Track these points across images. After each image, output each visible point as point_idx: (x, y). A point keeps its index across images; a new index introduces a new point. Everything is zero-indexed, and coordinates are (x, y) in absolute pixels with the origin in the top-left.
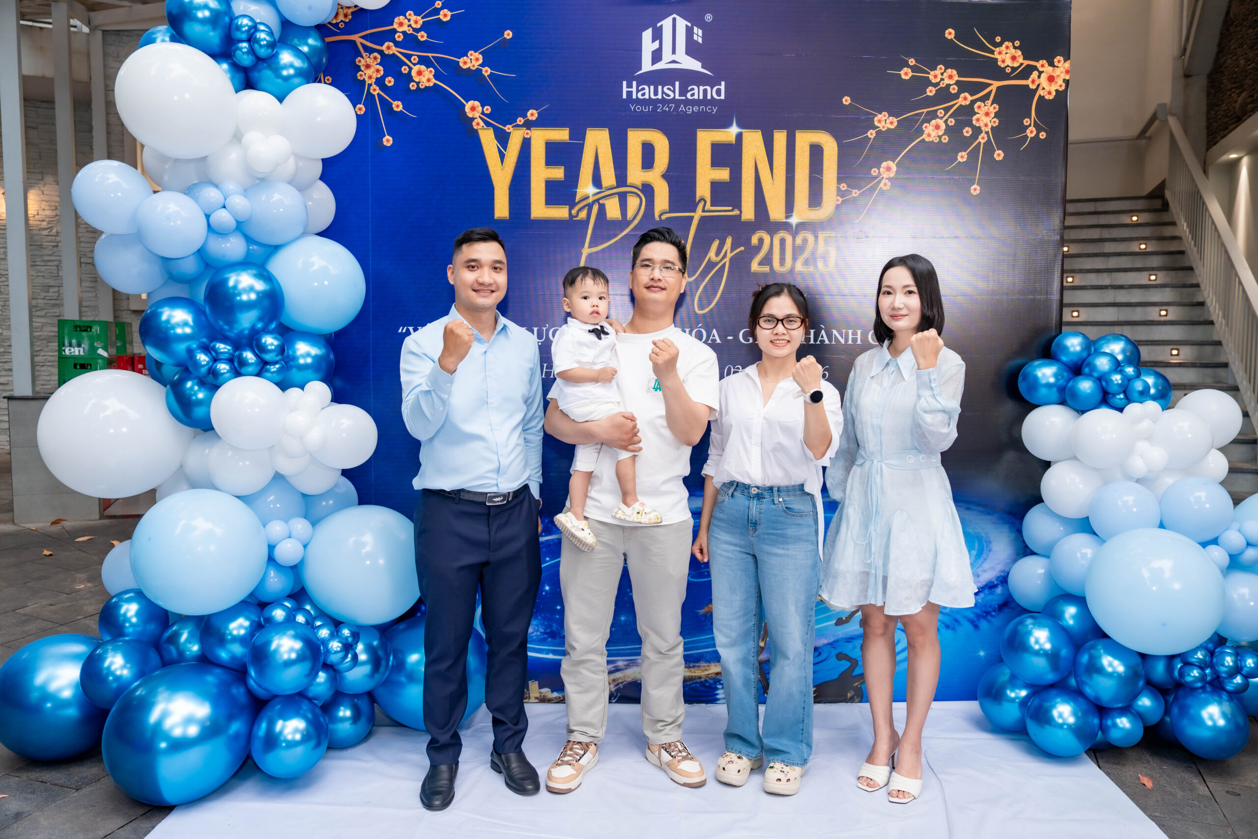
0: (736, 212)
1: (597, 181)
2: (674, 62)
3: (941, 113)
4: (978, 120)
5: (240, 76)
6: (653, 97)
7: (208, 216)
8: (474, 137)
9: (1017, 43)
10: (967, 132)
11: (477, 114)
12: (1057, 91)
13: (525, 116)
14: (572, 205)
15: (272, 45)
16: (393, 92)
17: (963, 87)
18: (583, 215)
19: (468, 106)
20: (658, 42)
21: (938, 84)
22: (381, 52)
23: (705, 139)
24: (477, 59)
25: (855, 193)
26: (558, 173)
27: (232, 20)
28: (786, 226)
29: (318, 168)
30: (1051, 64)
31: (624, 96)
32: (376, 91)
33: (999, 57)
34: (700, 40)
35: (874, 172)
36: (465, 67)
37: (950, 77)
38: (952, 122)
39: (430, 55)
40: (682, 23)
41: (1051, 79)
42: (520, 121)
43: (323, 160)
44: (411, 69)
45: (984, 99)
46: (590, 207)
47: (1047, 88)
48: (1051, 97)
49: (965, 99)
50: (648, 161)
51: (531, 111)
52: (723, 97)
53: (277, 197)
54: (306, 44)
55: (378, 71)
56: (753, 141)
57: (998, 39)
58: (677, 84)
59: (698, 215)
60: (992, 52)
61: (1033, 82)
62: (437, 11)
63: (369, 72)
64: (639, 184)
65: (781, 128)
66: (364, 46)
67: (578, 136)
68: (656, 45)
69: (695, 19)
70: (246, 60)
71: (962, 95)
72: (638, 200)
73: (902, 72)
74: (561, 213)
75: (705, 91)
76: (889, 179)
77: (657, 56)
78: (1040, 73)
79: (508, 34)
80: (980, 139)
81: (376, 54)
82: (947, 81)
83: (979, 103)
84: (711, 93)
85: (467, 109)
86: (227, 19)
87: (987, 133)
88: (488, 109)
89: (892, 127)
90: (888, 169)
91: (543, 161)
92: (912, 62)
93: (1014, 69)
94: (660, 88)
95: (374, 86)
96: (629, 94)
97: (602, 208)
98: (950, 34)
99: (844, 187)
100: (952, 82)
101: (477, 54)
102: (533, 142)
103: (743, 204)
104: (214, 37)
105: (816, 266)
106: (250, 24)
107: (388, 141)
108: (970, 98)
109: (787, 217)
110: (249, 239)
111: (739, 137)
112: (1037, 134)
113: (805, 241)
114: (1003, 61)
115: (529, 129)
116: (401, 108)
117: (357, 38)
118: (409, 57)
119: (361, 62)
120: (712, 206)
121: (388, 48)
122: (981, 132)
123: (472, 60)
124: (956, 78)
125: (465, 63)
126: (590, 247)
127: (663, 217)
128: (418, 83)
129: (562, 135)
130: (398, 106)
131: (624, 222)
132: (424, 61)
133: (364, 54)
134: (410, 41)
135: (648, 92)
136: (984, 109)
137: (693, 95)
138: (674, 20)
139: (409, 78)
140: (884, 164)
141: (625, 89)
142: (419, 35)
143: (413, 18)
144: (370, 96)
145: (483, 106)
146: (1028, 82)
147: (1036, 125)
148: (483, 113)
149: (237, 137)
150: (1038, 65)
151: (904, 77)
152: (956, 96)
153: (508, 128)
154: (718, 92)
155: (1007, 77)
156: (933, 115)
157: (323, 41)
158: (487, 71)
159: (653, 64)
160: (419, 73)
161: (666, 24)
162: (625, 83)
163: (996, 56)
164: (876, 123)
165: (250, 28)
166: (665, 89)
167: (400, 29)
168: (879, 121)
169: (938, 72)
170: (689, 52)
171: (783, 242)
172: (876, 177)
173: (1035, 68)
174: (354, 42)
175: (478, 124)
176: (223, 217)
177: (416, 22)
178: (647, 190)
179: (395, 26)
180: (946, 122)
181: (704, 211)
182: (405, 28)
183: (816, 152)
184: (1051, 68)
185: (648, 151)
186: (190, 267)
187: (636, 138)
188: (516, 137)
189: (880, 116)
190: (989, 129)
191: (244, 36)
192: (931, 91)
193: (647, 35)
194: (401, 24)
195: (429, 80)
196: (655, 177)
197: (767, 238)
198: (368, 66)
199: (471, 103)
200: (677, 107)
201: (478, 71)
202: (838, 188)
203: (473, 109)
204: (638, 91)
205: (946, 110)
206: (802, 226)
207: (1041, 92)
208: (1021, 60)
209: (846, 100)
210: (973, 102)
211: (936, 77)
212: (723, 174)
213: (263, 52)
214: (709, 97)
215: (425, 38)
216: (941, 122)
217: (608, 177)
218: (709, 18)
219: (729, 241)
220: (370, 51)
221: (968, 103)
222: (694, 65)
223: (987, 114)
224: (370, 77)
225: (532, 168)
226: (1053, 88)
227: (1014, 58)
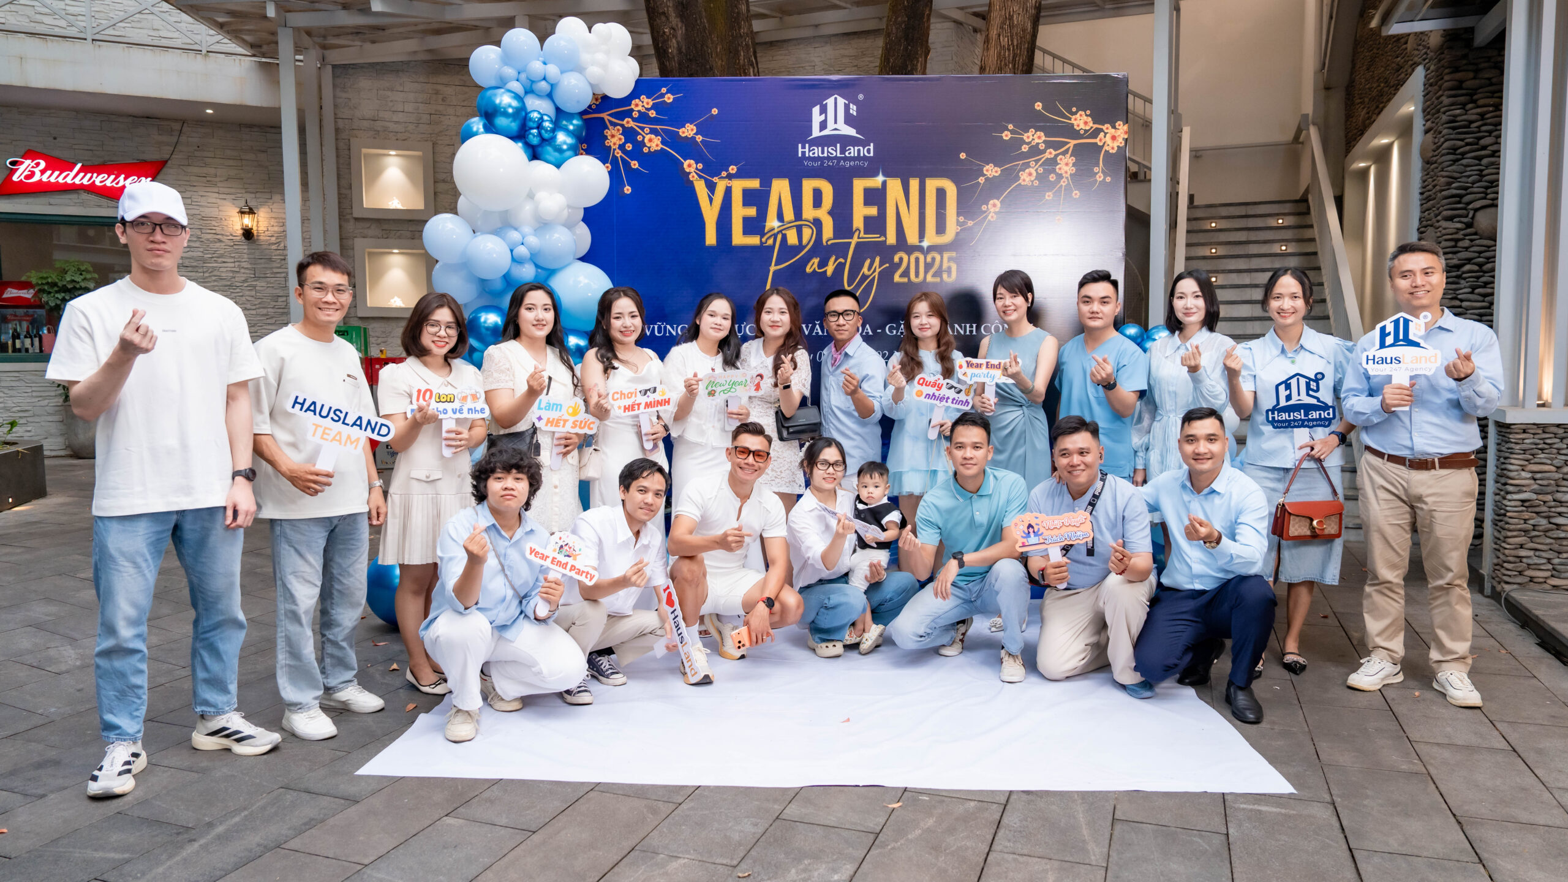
0: (883, 239)
1: (780, 217)
2: (836, 129)
3: (1032, 164)
4: (1060, 169)
5: (530, 151)
6: (821, 155)
7: (512, 251)
8: (691, 187)
9: (1088, 112)
10: (1052, 177)
11: (692, 170)
12: (1118, 147)
13: (727, 170)
14: (762, 235)
15: (553, 130)
16: (632, 155)
17: (1049, 145)
18: (770, 242)
19: (686, 164)
20: (824, 115)
21: (1030, 143)
22: (622, 126)
23: (859, 185)
24: (692, 130)
25: (970, 223)
26: (752, 212)
27: (527, 114)
28: (919, 249)
29: (581, 214)
30: (1114, 127)
31: (800, 155)
32: (619, 154)
33: (1075, 123)
34: (855, 114)
35: (984, 208)
36: (683, 135)
37: (1039, 138)
38: (1041, 170)
39: (658, 127)
40: (841, 102)
41: (1114, 138)
42: (724, 174)
43: (585, 209)
44: (644, 137)
45: (1064, 153)
46: (775, 236)
47: (1111, 145)
48: (1114, 151)
49: (1050, 153)
50: (817, 202)
51: (731, 167)
52: (872, 155)
53: (556, 235)
54: (572, 124)
55: (620, 139)
56: (894, 187)
57: (1074, 109)
58: (838, 145)
59: (854, 241)
60: (1070, 119)
61: (1101, 140)
62: (663, 95)
63: (614, 140)
64: (811, 219)
65: (915, 176)
66: (610, 122)
67: (766, 184)
68: (823, 117)
69: (851, 99)
70: (535, 141)
71: (1048, 151)
72: (810, 231)
73: (1003, 135)
74: (754, 240)
75: (859, 151)
76: (995, 213)
77: (823, 125)
78: (1106, 134)
79: (715, 111)
80: (1062, 183)
81: (619, 127)
82: (1037, 141)
83: (1060, 156)
84: (864, 152)
85: (685, 166)
86: (524, 114)
87: (1067, 178)
88: (700, 166)
89: (997, 175)
90: (994, 205)
91: (741, 203)
92: (1011, 127)
93: (1086, 131)
94: (826, 148)
95: (618, 150)
96: (803, 153)
97: (784, 237)
98: (1039, 106)
99: (961, 219)
100: (1040, 141)
101: (692, 126)
102: (733, 190)
103: (888, 232)
104: (514, 126)
105: (941, 277)
106: (539, 116)
107: (628, 190)
108: (1054, 153)
109: (920, 242)
110: (537, 266)
111: (884, 183)
112: (1104, 179)
113: (933, 259)
114: (1078, 126)
115: (730, 179)
116: (637, 166)
117: (605, 116)
118: (642, 129)
119: (608, 133)
120: (865, 233)
121: (628, 122)
122: (1063, 177)
123: (688, 131)
124: (1044, 138)
125: (684, 132)
126: (775, 265)
127: (829, 243)
128: (649, 148)
129: (754, 184)
130: (635, 164)
131: (800, 247)
132: (653, 132)
133: (610, 127)
134: (643, 118)
135: (817, 152)
136: (1065, 161)
137: (850, 153)
138: (836, 99)
139: (643, 144)
140: (991, 202)
141: (800, 150)
142: (650, 113)
143: (646, 100)
144: (615, 158)
145: (697, 164)
146: (1097, 140)
147: (1103, 172)
148: (697, 169)
149: (531, 196)
150: (1104, 128)
151: (1005, 138)
152: (1044, 152)
153: (715, 179)
154: (869, 151)
155: (1081, 137)
156: (1027, 165)
157: (582, 119)
158: (699, 138)
159: (821, 131)
160: (650, 140)
161: (830, 102)
162: (800, 145)
163: (1073, 121)
164: (985, 172)
165: (539, 119)
166: (830, 149)
167: (636, 109)
168: (987, 171)
169: (1030, 134)
170: (846, 123)
171: (917, 260)
172: (985, 212)
173: (1102, 130)
174: (603, 119)
175: (693, 177)
176: (522, 251)
177: (648, 104)
178: (817, 223)
179: (633, 106)
180: (1036, 170)
181: (859, 238)
182: (640, 108)
183: (941, 194)
184: (1113, 130)
185: (818, 195)
186: (499, 285)
187: (809, 185)
188: (721, 186)
189: (987, 167)
190: (1068, 175)
191: (535, 125)
192: (1025, 148)
193: (816, 110)
194: (637, 105)
195: (657, 145)
196: (823, 214)
197: (905, 257)
198: (613, 136)
199: (688, 161)
200: (839, 162)
201: (693, 138)
202: (958, 220)
203: (689, 166)
204: (810, 151)
205: (1037, 161)
206: (931, 248)
207: (1106, 148)
208: (1091, 124)
209: (963, 156)
210: (1057, 156)
211: (1028, 137)
212: (873, 211)
213: (546, 136)
214: (862, 155)
215: (654, 115)
216: (1033, 171)
217: (789, 214)
218: (861, 97)
219: (878, 259)
220: (614, 125)
221: (1052, 156)
222: (851, 132)
223: (1067, 164)
224: (615, 144)
225: (733, 209)
226: (1116, 144)
227: (1086, 123)
